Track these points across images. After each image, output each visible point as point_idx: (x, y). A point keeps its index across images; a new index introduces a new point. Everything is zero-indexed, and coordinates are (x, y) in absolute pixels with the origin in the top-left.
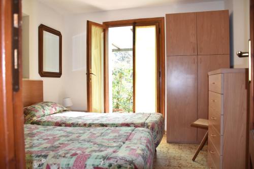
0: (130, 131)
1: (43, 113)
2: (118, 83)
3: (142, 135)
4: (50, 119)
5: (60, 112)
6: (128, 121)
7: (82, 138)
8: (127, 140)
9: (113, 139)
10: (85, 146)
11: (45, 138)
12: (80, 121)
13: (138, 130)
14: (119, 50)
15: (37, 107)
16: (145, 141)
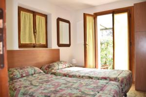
0: (105, 84)
1: (57, 68)
2: (106, 49)
3: (112, 87)
4: (61, 72)
5: (68, 67)
6: (107, 75)
7: (73, 86)
8: (101, 90)
9: (92, 89)
10: (73, 93)
11: (54, 84)
12: (77, 74)
13: (111, 83)
14: (106, 29)
15: (55, 64)
16: (113, 93)
